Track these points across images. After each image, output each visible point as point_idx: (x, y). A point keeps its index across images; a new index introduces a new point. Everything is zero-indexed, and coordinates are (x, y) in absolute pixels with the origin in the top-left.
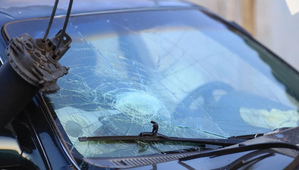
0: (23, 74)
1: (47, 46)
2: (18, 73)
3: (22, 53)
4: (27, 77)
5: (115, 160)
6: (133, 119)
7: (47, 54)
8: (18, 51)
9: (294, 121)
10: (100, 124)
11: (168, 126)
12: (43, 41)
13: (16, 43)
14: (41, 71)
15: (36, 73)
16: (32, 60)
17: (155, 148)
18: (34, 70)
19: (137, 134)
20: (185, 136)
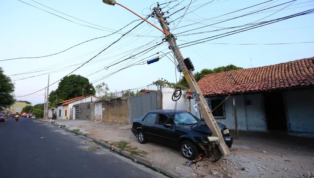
4: (172, 118)
5: (180, 126)
6: (181, 122)
7: (173, 116)
8: (171, 116)
9: (197, 122)
10: (178, 123)
14: (174, 118)
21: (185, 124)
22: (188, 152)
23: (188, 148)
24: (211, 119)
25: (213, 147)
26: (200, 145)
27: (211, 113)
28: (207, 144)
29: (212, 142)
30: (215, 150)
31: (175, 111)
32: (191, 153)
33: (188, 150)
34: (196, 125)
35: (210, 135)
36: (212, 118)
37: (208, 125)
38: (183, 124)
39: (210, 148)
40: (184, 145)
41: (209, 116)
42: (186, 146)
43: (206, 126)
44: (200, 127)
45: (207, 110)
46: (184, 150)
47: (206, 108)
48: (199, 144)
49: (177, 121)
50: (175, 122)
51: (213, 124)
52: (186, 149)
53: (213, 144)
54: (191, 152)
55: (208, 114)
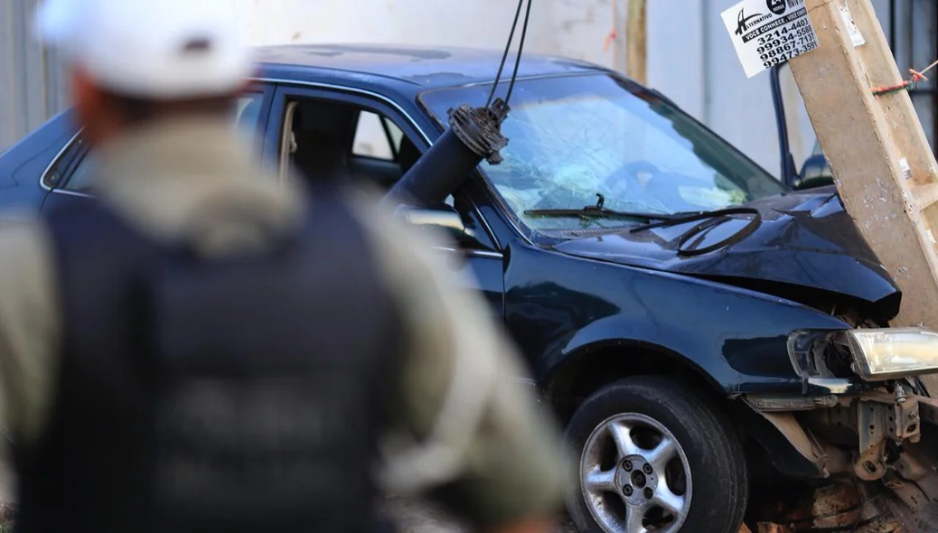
0: (471, 143)
1: (488, 116)
2: (465, 142)
3: (468, 122)
4: (474, 147)
5: (566, 232)
6: (574, 193)
7: (490, 124)
8: (462, 120)
9: (738, 201)
10: (540, 198)
11: (611, 201)
12: (485, 110)
13: (460, 112)
14: (488, 140)
15: (483, 143)
16: (479, 130)
17: (598, 224)
18: (480, 140)
19: (581, 207)
20: (628, 210)
21: (610, 214)
22: (649, 493)
23: (650, 456)
24: (901, 165)
25: (901, 433)
26: (779, 414)
27: (904, 93)
28: (846, 403)
29: (890, 382)
30: (914, 470)
31: (509, 67)
32: (675, 503)
33: (641, 477)
34: (736, 225)
35: (883, 312)
36: (906, 152)
37: (865, 226)
38: (596, 212)
39: (870, 443)
40: (600, 429)
41: (884, 131)
42: (623, 435)
43: (841, 229)
44: (784, 237)
45: (861, 69)
46: (607, 478)
47: (853, 37)
48: (765, 405)
49: (521, 180)
50: (507, 193)
51: (915, 216)
52: (627, 462)
53: (908, 402)
54: (676, 487)
55: (874, 104)
